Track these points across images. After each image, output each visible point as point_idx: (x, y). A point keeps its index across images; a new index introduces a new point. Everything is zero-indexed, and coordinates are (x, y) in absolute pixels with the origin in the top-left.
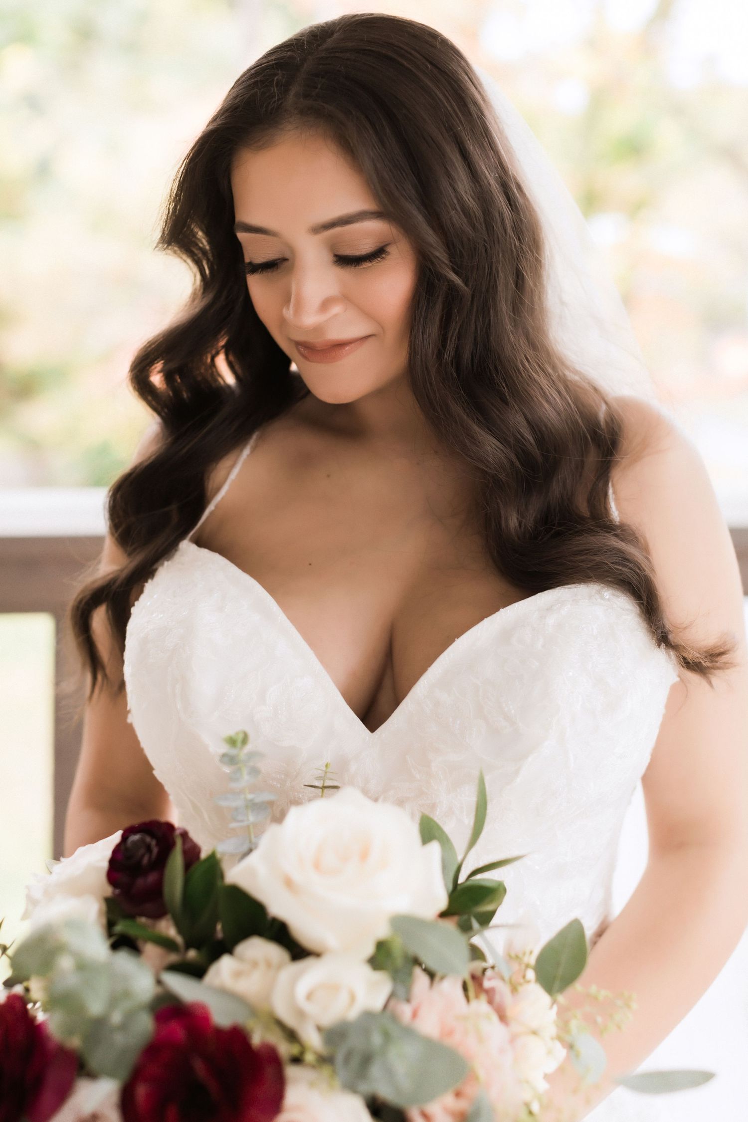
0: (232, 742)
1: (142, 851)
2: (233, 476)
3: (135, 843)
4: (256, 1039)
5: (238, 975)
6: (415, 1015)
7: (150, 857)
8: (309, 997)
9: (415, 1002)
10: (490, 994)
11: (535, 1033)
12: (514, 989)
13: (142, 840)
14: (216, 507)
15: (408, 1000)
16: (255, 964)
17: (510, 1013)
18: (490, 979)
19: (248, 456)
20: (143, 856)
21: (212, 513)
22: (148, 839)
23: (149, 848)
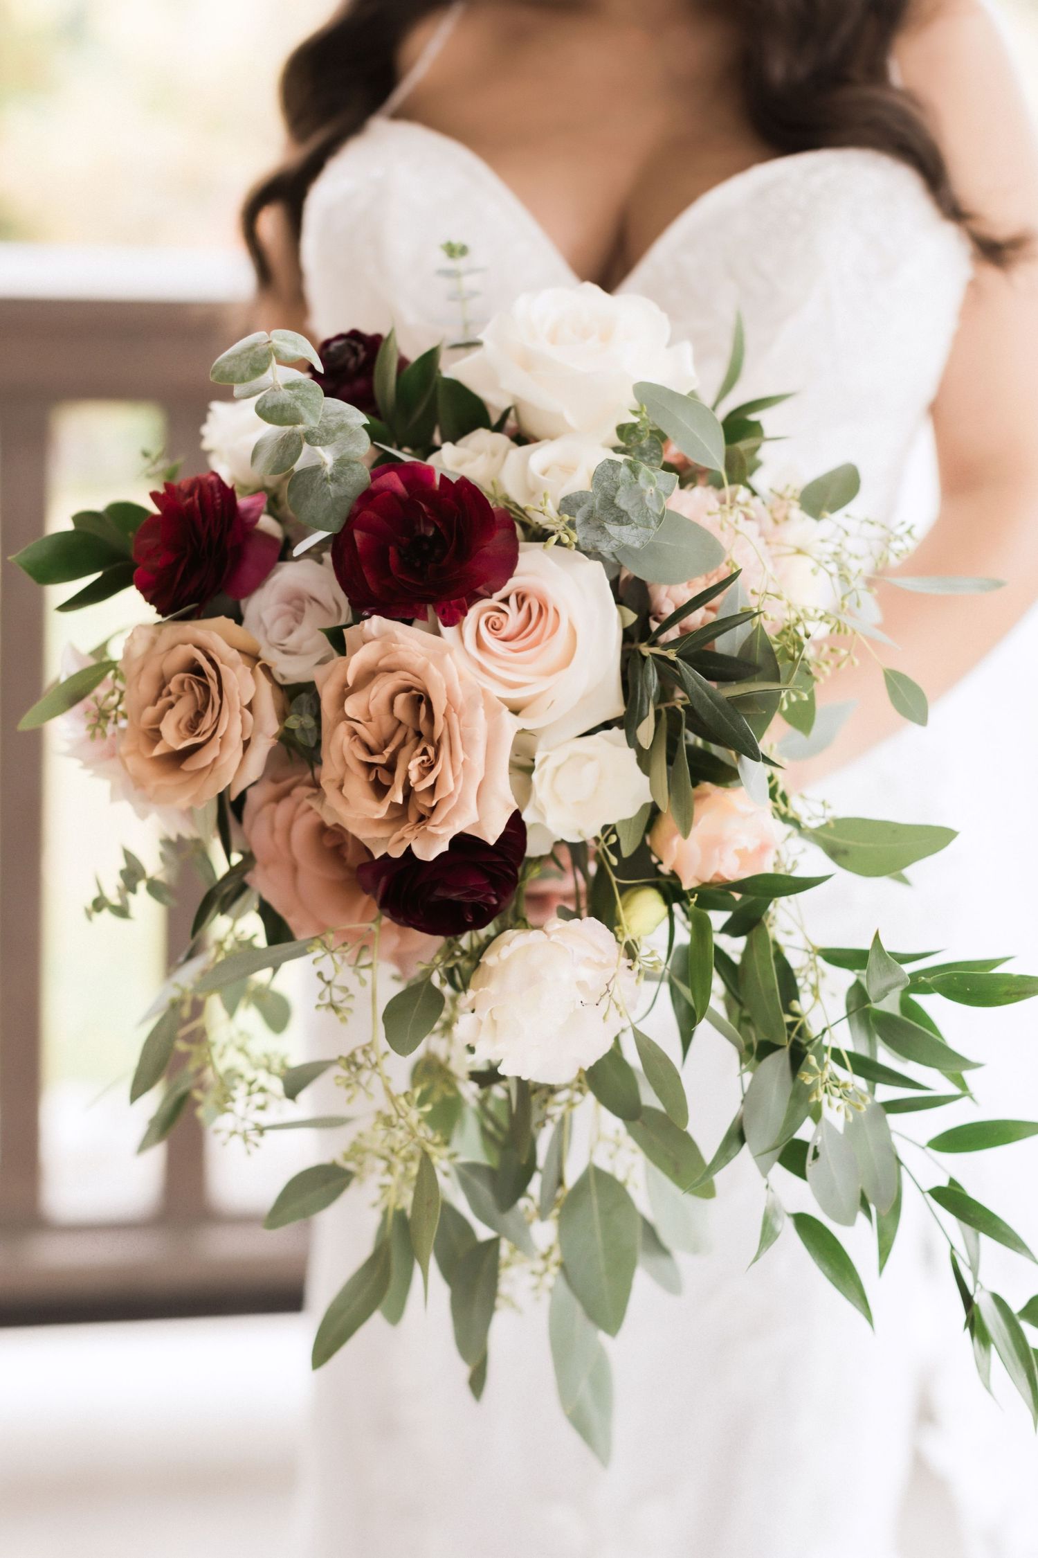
1: (348, 355)
3: (338, 349)
8: (544, 473)
11: (799, 551)
13: (349, 345)
20: (348, 360)
22: (354, 343)
23: (355, 352)
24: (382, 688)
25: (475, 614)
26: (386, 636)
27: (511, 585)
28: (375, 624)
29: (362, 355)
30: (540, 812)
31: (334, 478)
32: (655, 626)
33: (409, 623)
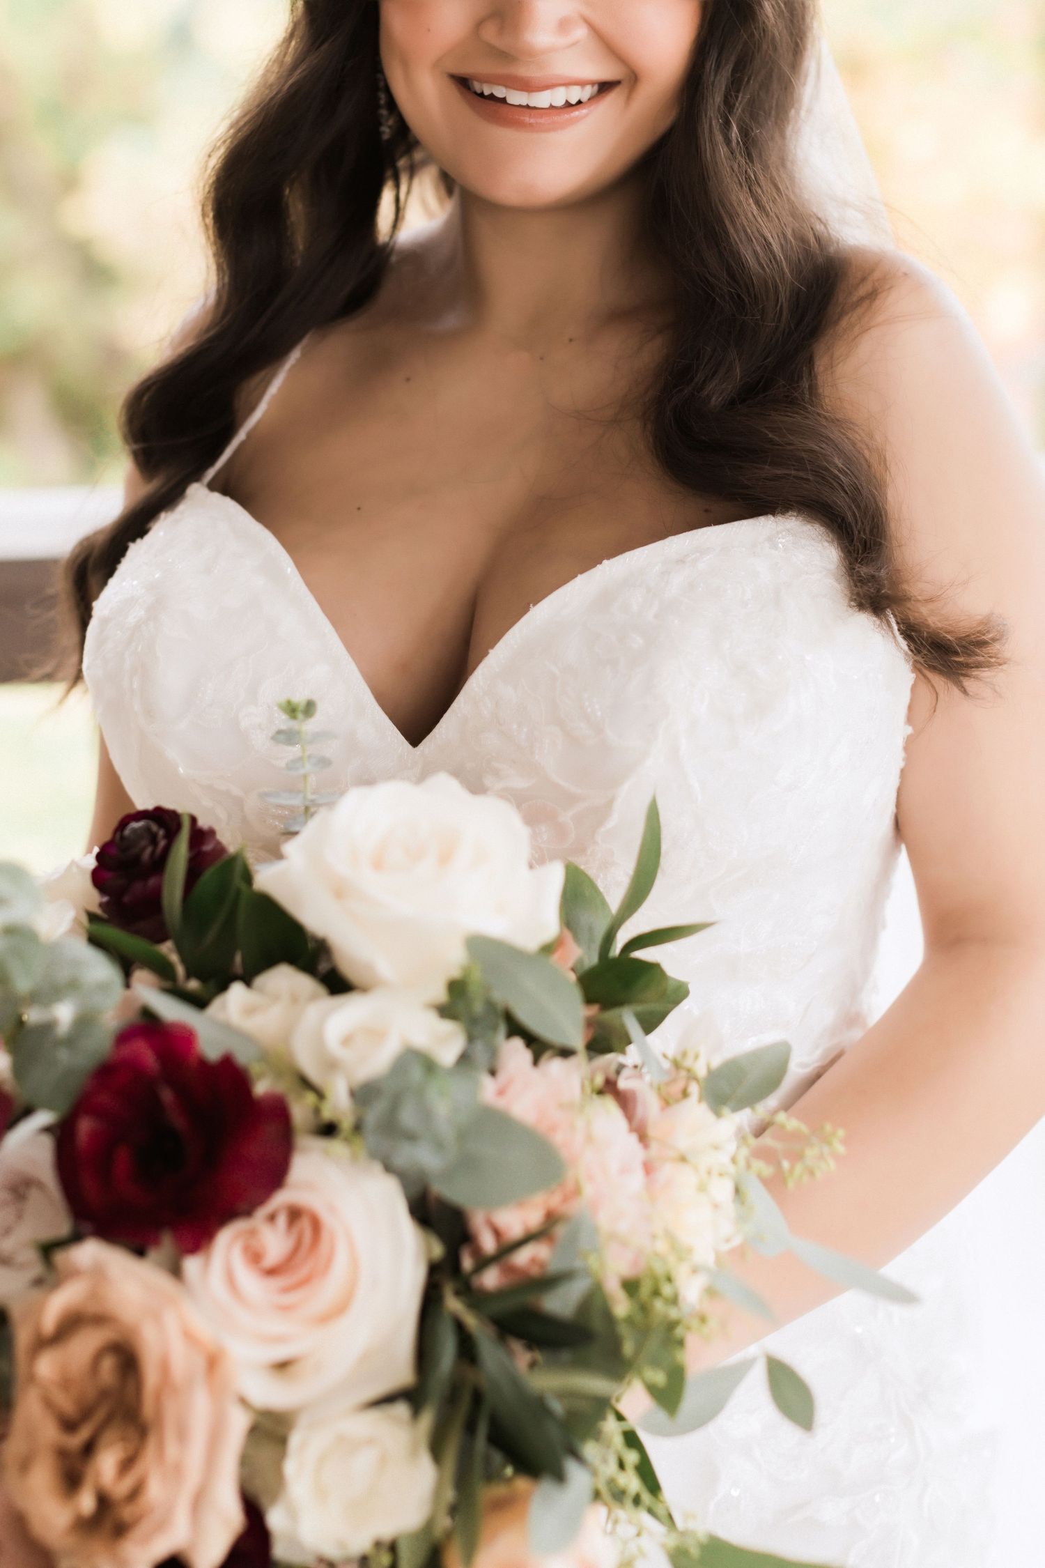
0: (291, 710)
1: (143, 843)
2: (274, 389)
3: (134, 831)
4: (262, 1087)
5: (250, 1011)
6: (501, 1092)
7: (153, 853)
8: (347, 1041)
9: (502, 1076)
10: (625, 1101)
11: (683, 1159)
12: (667, 1102)
13: (148, 829)
14: (249, 435)
15: (493, 1073)
16: (276, 998)
17: (652, 1132)
18: (627, 1078)
19: (298, 361)
20: (144, 849)
21: (242, 445)
22: (154, 827)
23: (154, 840)
24: (84, 1345)
25: (228, 1241)
26: (98, 1273)
27: (280, 1199)
28: (90, 1252)
29: (162, 843)
30: (293, 1515)
31: (70, 1041)
32: (467, 1263)
33: (140, 1252)
